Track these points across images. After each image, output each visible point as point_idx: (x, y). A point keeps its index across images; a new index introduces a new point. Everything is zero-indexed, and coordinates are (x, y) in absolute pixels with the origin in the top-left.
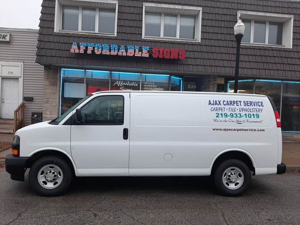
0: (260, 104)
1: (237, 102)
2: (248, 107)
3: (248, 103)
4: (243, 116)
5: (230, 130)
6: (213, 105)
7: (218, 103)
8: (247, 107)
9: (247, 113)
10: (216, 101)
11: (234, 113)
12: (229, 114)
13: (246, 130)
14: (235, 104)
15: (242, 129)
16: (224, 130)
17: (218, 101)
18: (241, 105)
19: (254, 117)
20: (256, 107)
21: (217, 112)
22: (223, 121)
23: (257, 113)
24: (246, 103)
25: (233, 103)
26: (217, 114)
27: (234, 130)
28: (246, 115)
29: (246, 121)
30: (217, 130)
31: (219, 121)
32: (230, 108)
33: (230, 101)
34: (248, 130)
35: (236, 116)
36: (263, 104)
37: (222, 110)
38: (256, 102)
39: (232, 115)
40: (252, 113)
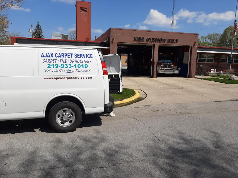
0: (89, 56)
1: (69, 55)
2: (79, 59)
3: (79, 55)
4: (73, 66)
5: (60, 78)
6: (46, 57)
7: (50, 55)
8: (77, 59)
9: (77, 64)
10: (49, 54)
11: (64, 64)
12: (59, 65)
13: (75, 78)
14: (67, 57)
15: (72, 77)
16: (55, 78)
17: (51, 54)
18: (72, 57)
19: (83, 67)
20: (85, 59)
21: (48, 63)
22: (54, 71)
23: (86, 64)
24: (77, 55)
25: (64, 56)
26: (49, 65)
27: (64, 78)
28: (75, 65)
29: (75, 71)
30: (48, 78)
31: (50, 71)
32: (61, 60)
33: (62, 54)
34: (77, 78)
35: (66, 67)
36: (92, 56)
37: (53, 61)
38: (86, 54)
39: (62, 65)
40: (81, 64)
